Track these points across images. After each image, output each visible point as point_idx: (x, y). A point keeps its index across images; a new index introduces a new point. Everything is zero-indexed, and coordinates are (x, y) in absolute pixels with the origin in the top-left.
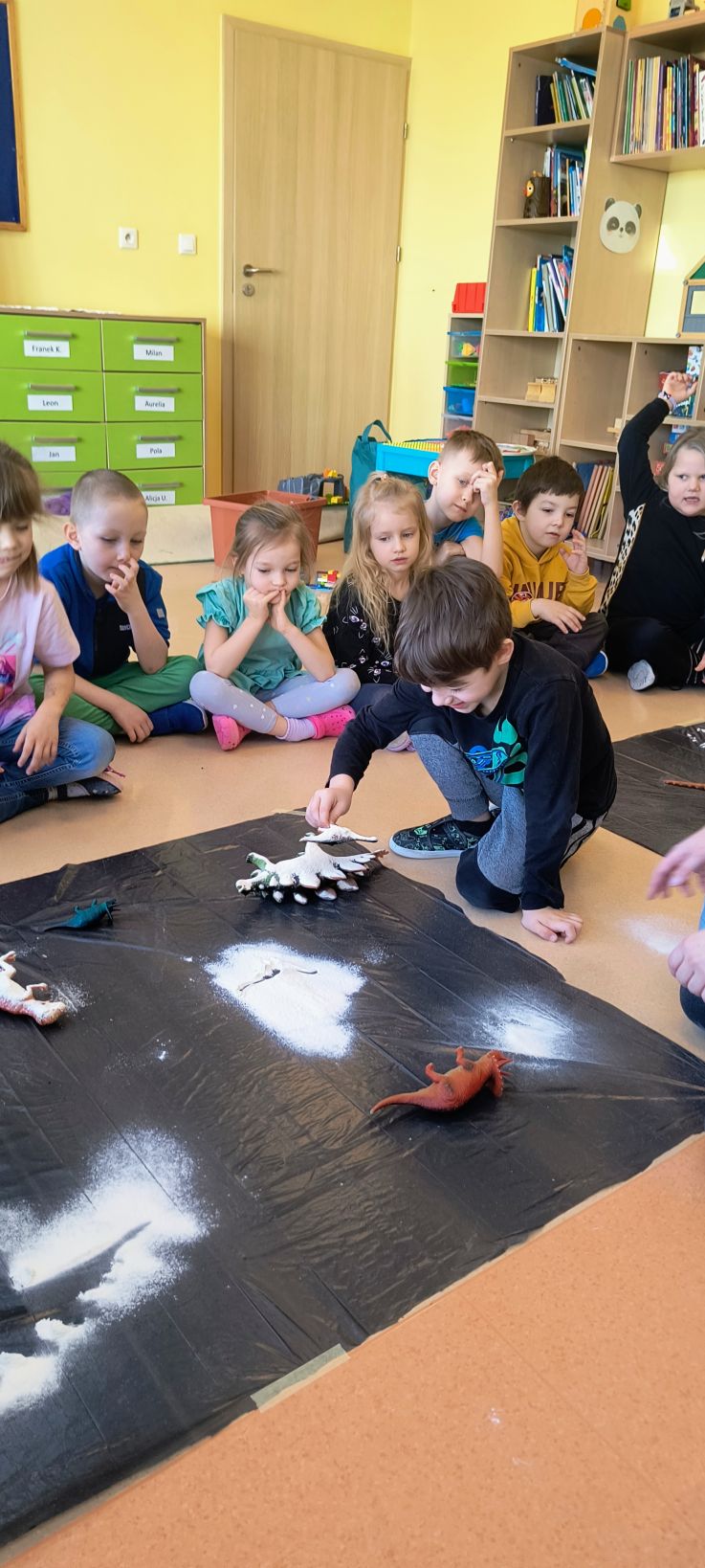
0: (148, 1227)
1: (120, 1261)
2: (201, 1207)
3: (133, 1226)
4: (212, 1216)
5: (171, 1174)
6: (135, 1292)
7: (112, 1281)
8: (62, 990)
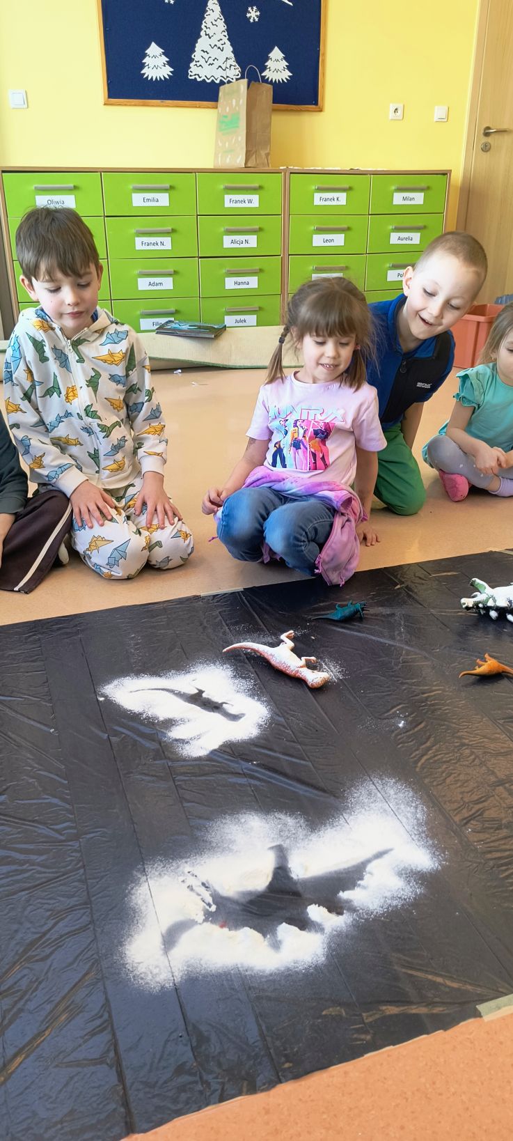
0: (392, 852)
1: (370, 873)
2: (433, 846)
3: (381, 848)
4: (443, 855)
5: (409, 815)
6: (382, 901)
7: (364, 888)
8: (326, 664)
